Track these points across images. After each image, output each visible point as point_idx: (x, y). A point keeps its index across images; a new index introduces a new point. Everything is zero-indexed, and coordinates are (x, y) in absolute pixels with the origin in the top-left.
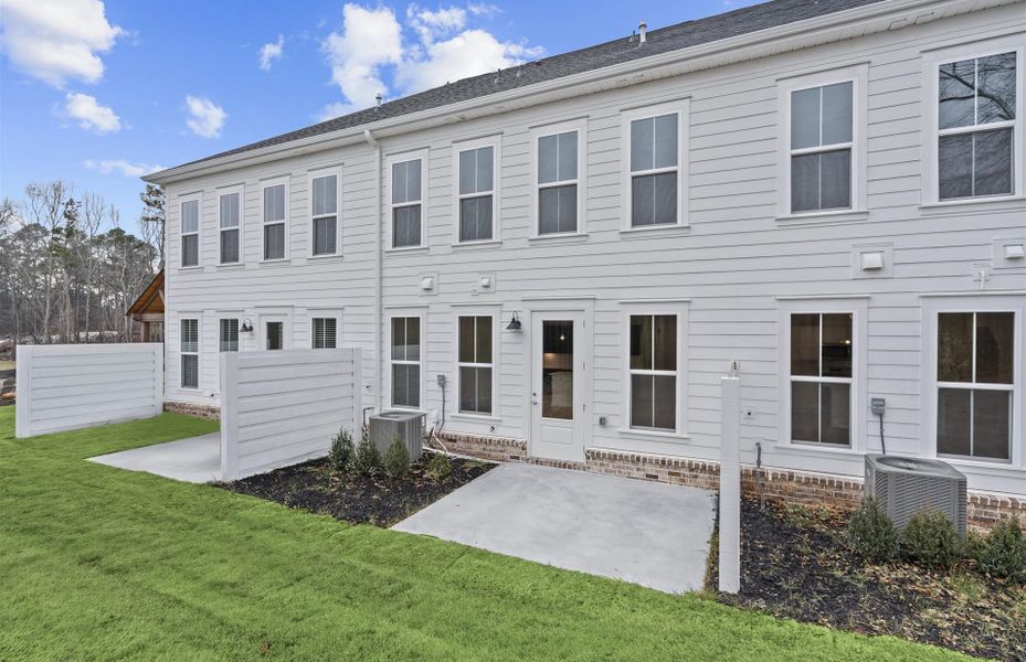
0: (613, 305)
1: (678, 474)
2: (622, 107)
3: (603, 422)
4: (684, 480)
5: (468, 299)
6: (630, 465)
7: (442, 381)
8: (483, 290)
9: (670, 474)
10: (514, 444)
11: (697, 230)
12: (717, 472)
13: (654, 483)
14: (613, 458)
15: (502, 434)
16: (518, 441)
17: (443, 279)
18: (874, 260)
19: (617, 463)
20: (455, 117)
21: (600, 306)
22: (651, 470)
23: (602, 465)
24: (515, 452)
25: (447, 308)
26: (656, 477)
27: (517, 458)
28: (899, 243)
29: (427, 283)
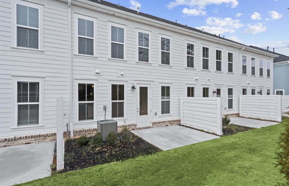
0: (157, 83)
1: (171, 123)
2: (159, 33)
3: (156, 114)
4: (172, 125)
5: (115, 78)
6: (162, 124)
7: (105, 108)
8: (121, 76)
9: (170, 123)
10: (133, 125)
11: (173, 67)
12: (180, 121)
13: (167, 127)
14: (159, 123)
15: (128, 123)
16: (134, 124)
17: (104, 70)
18: (197, 78)
19: (160, 124)
21: (155, 83)
22: (166, 124)
23: (156, 125)
24: (133, 127)
26: (167, 125)
27: (134, 129)
28: (199, 75)
29: (98, 71)
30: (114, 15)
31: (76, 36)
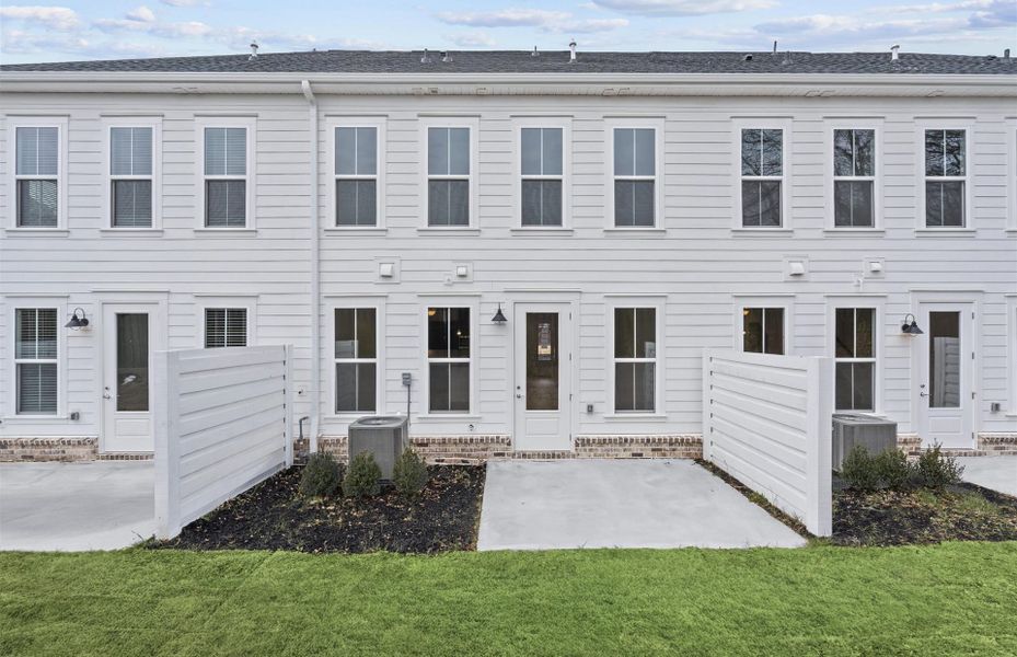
0: (599, 298)
1: (660, 450)
2: (606, 114)
3: (590, 409)
4: (664, 455)
5: (439, 289)
6: (618, 447)
7: (407, 380)
8: (458, 280)
9: (653, 450)
10: (498, 440)
11: (672, 234)
12: (700, 442)
13: (639, 461)
14: (603, 442)
15: (481, 431)
16: (501, 437)
17: (406, 266)
18: (798, 267)
19: (606, 447)
20: (425, 89)
21: (586, 298)
22: (636, 448)
23: (591, 450)
24: (500, 448)
25: (412, 298)
26: (641, 455)
27: (503, 455)
29: (386, 269)
30: (434, 94)
31: (330, 178)
